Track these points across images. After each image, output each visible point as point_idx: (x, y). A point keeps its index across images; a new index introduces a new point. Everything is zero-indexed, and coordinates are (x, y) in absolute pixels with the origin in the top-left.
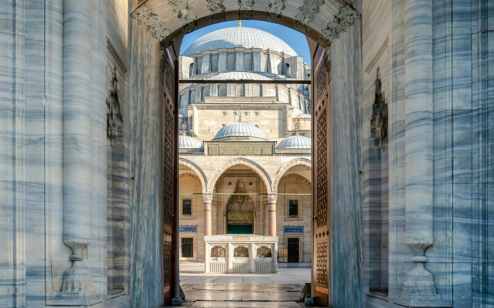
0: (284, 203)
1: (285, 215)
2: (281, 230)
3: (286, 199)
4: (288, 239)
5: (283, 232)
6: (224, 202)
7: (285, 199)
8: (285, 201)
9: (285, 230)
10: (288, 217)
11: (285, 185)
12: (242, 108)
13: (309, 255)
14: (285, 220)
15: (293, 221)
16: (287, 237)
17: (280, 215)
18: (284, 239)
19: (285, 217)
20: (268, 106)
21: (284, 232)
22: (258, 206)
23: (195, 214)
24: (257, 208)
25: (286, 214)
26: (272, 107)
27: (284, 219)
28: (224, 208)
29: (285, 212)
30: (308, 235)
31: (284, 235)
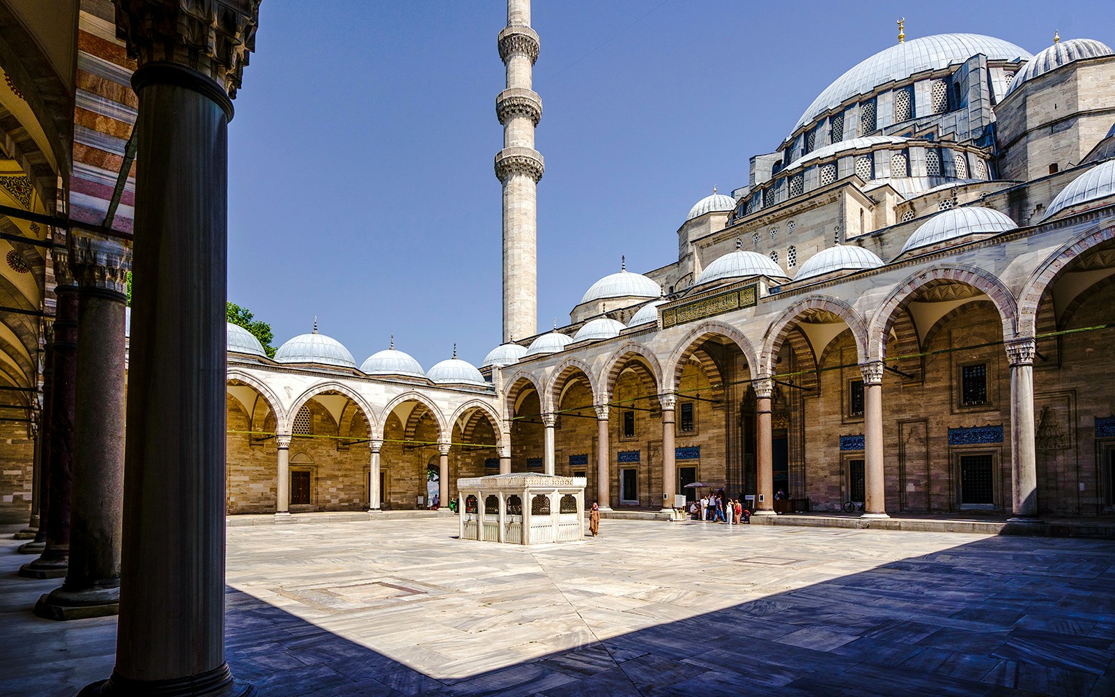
0: (840, 389)
1: (842, 413)
2: (835, 445)
3: (844, 379)
4: (851, 461)
5: (838, 448)
6: (737, 401)
7: (842, 381)
8: (842, 385)
9: (844, 444)
10: (849, 417)
11: (841, 352)
12: (767, 221)
13: (894, 496)
14: (843, 424)
15: (859, 424)
16: (848, 458)
17: (834, 414)
18: (841, 464)
19: (843, 417)
20: (810, 203)
21: (841, 449)
22: (792, 401)
23: (697, 426)
24: (790, 405)
25: (845, 410)
26: (817, 203)
27: (840, 422)
28: (737, 412)
29: (842, 407)
30: (893, 452)
31: (841, 455)
